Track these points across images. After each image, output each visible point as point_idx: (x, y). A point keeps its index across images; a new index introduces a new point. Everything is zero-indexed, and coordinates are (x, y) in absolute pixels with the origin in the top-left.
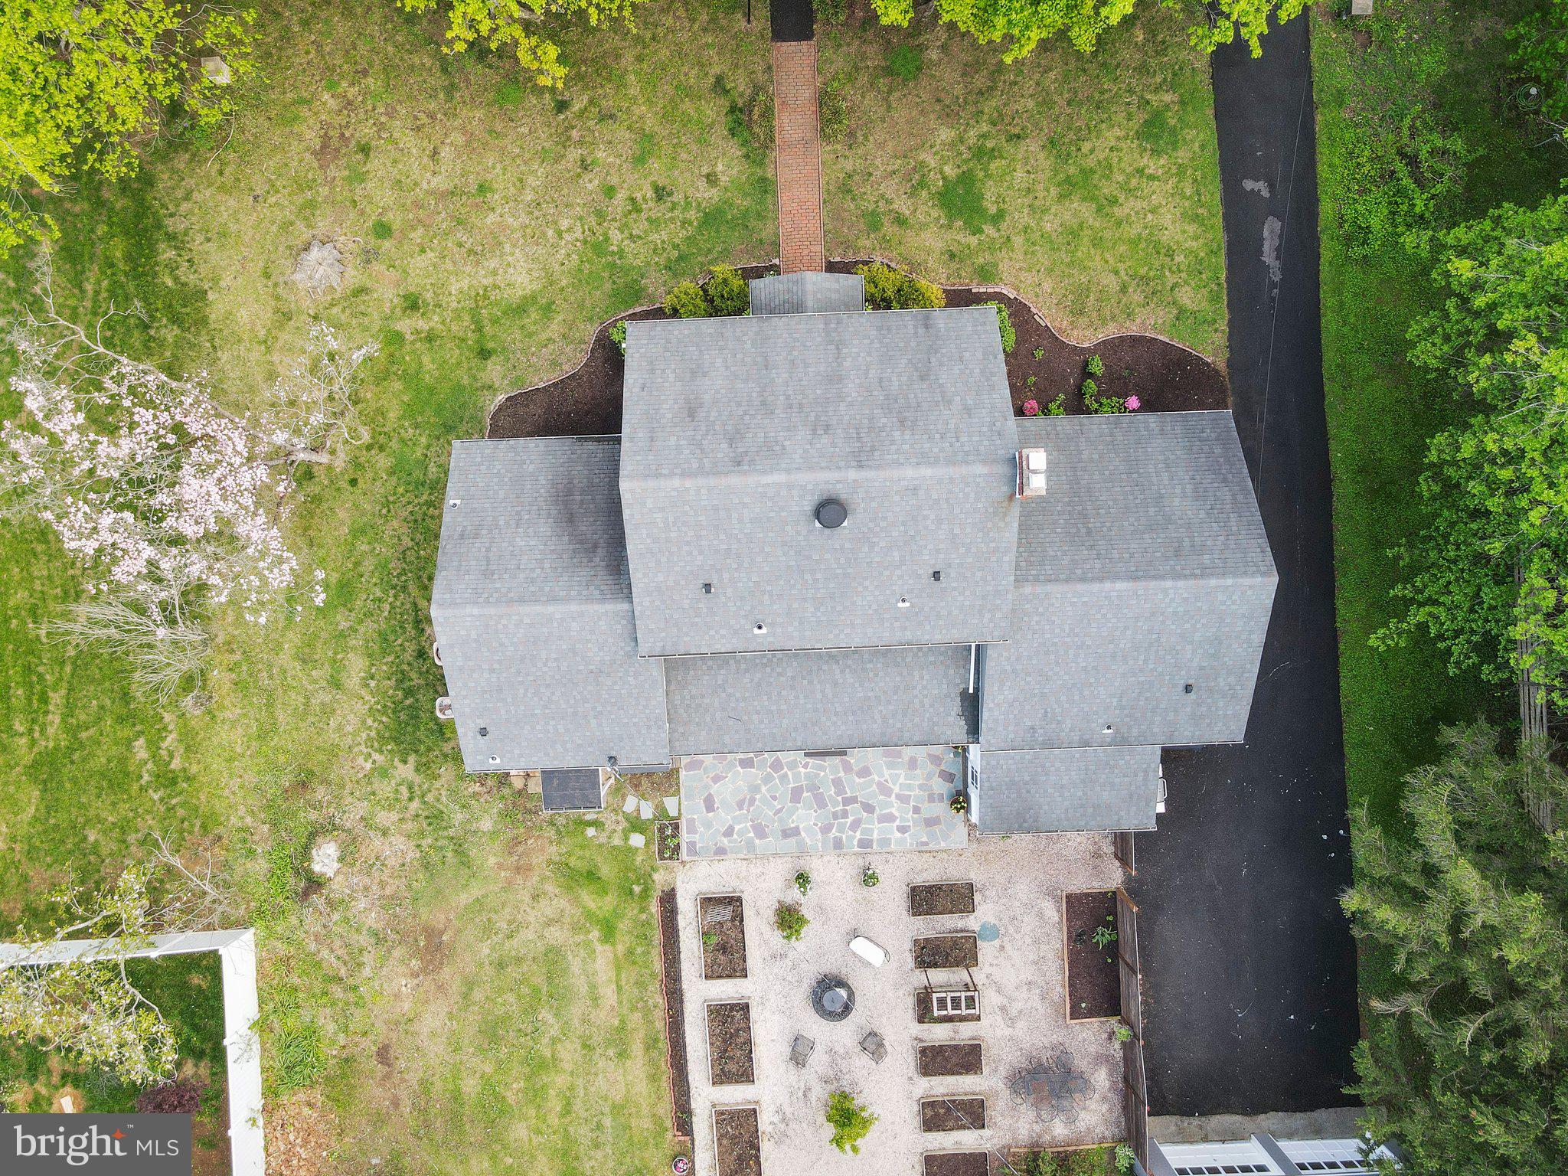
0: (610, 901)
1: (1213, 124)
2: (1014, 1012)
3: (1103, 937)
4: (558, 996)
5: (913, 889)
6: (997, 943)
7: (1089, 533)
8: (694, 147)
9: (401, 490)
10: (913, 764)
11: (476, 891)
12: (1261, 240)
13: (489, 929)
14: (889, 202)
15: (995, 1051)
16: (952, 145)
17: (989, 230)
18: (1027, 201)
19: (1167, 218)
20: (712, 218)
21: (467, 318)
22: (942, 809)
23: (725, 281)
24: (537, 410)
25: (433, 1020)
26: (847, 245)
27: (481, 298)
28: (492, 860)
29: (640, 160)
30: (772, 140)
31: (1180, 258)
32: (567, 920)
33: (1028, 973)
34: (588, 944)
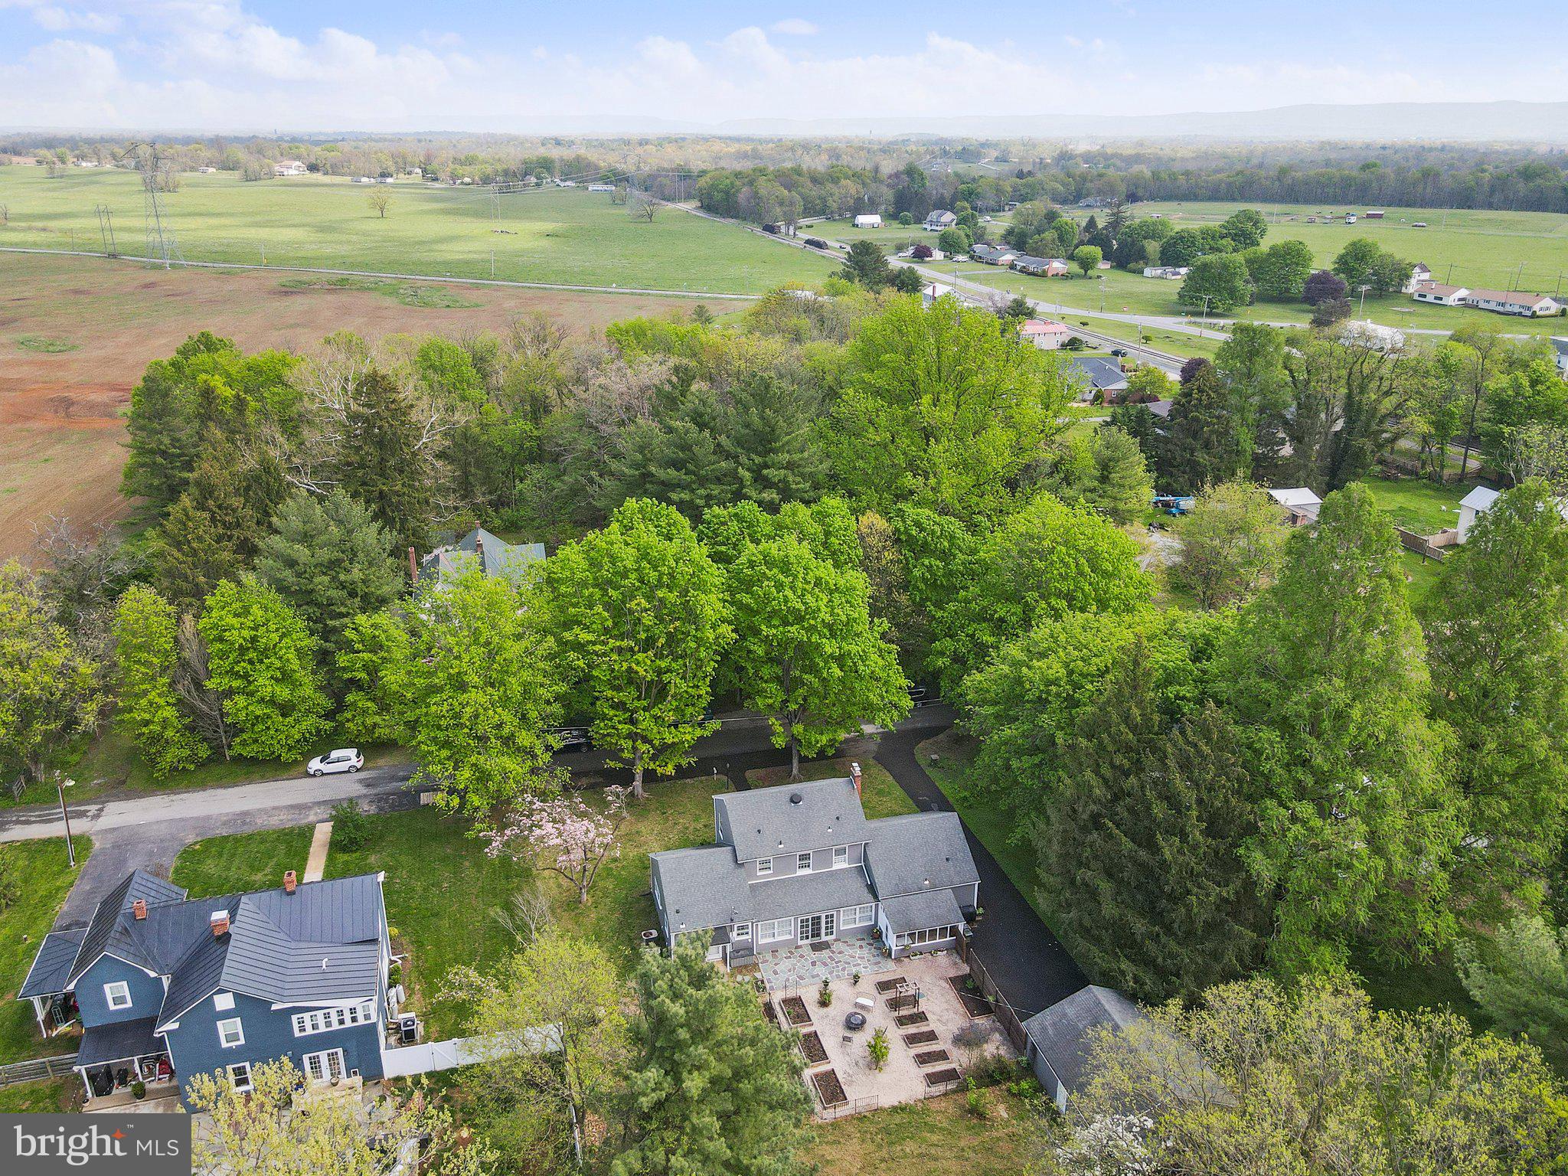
5: (878, 983)
6: (925, 998)
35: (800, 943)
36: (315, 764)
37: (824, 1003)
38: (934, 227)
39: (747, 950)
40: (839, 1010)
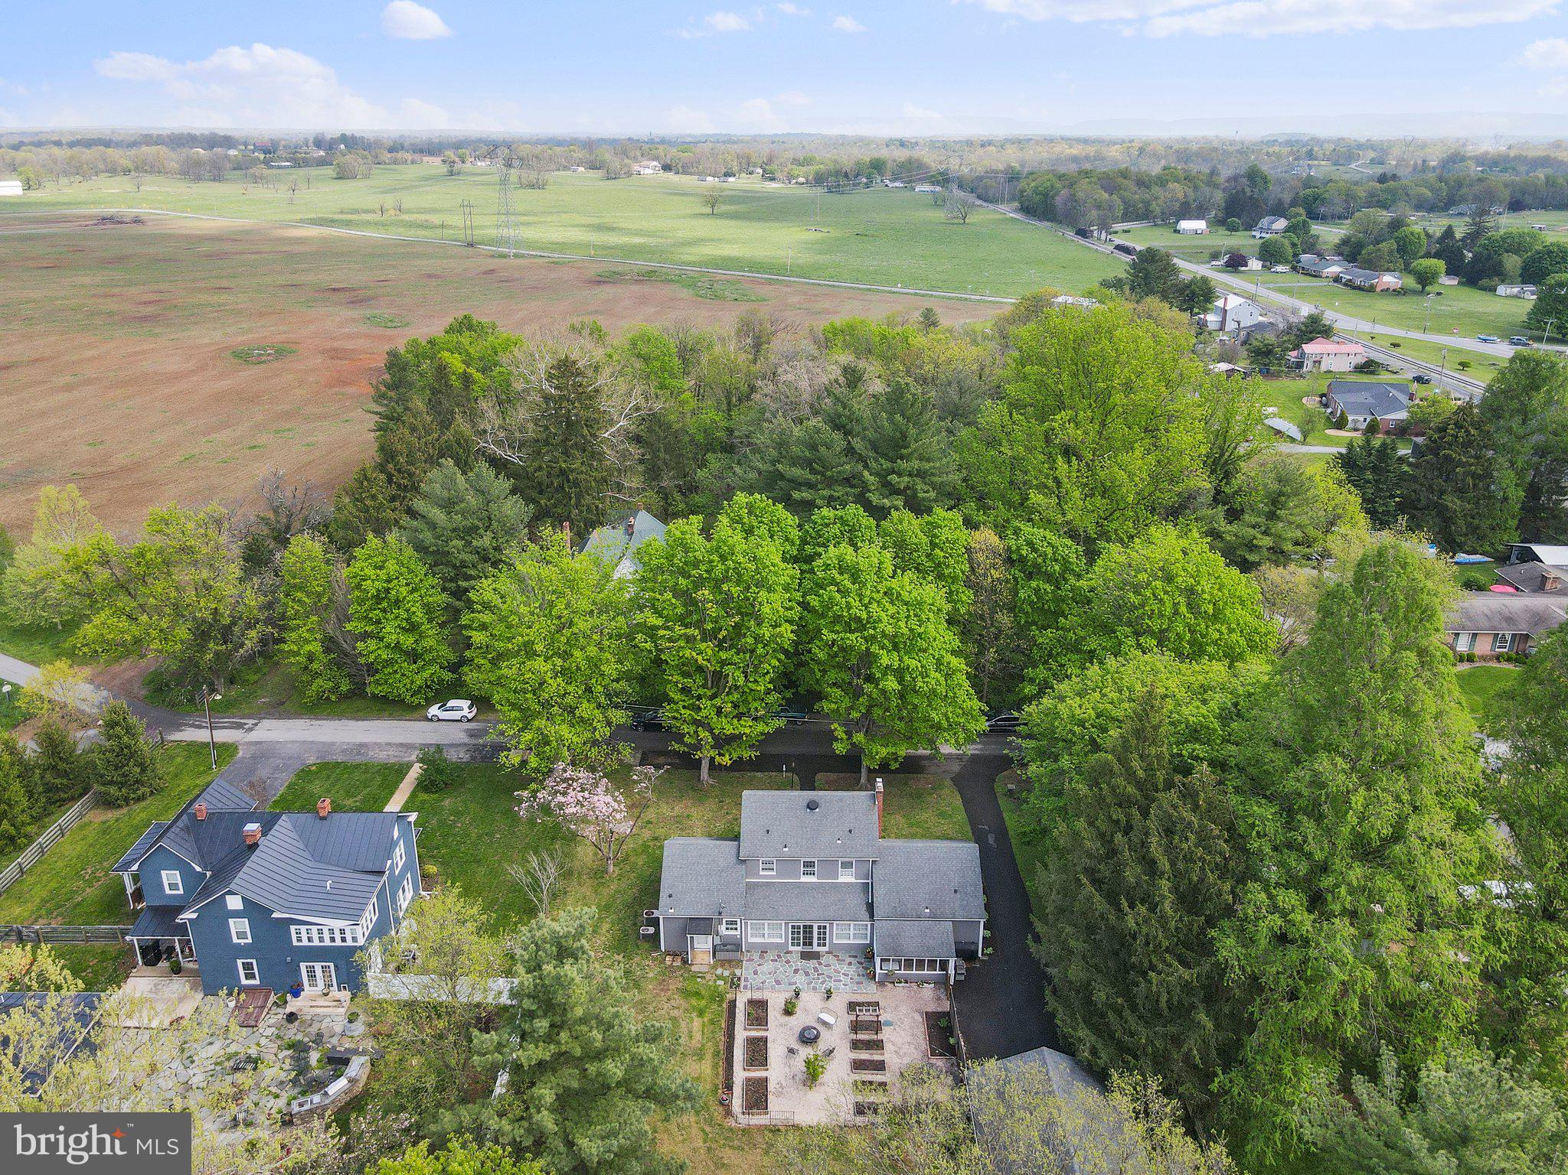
1: (965, 814)
5: (850, 1003)
10: (850, 964)
22: (863, 978)
28: (651, 987)
32: (682, 1008)
33: (908, 1038)
34: (690, 1017)
35: (791, 948)
36: (434, 710)
37: (788, 1011)
38: (1263, 235)
39: (737, 946)
40: (797, 1022)
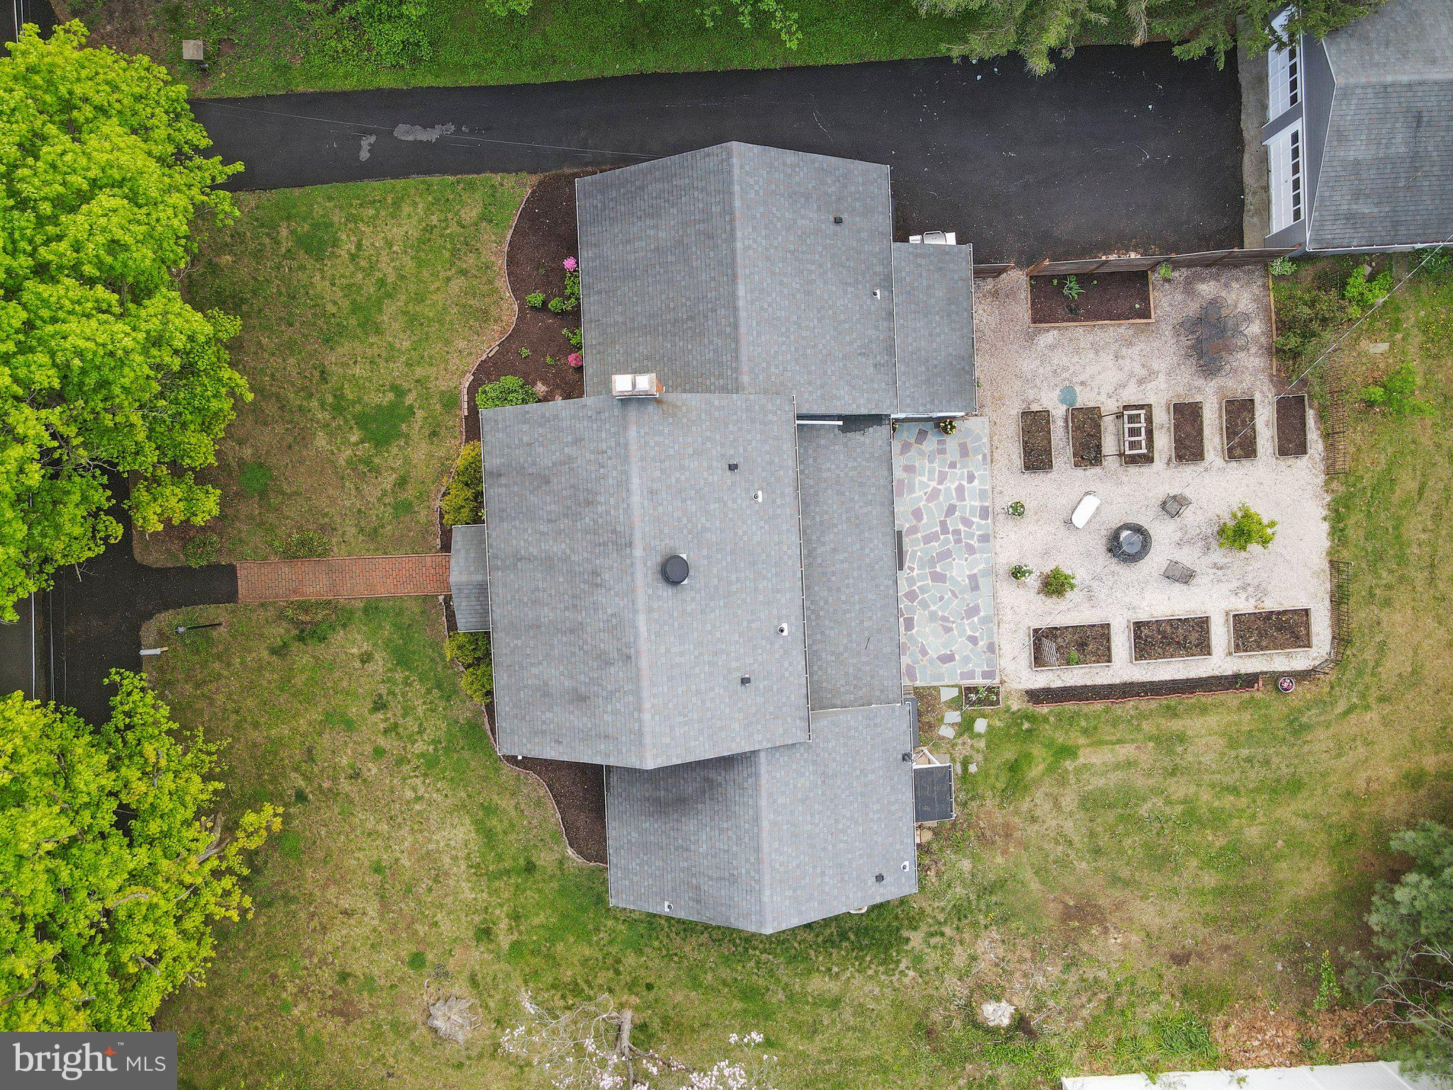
0: (1037, 751)
1: (308, 189)
2: (1144, 372)
3: (1073, 290)
4: (1126, 799)
5: (1027, 468)
6: (1078, 389)
7: (691, 318)
8: (337, 675)
9: (656, 944)
10: (909, 469)
11: (1028, 875)
12: (415, 142)
13: (1064, 863)
14: (385, 493)
15: (1180, 390)
16: (331, 435)
17: (409, 400)
18: (382, 364)
19: (397, 232)
20: (402, 658)
21: (497, 884)
22: (952, 442)
23: (460, 647)
24: (582, 820)
25: (1147, 913)
26: (425, 532)
27: (478, 870)
28: (999, 860)
29: (349, 725)
30: (329, 602)
31: (434, 219)
32: (1055, 790)
33: (1107, 359)
34: (1079, 771)
40: (1088, 564)
